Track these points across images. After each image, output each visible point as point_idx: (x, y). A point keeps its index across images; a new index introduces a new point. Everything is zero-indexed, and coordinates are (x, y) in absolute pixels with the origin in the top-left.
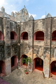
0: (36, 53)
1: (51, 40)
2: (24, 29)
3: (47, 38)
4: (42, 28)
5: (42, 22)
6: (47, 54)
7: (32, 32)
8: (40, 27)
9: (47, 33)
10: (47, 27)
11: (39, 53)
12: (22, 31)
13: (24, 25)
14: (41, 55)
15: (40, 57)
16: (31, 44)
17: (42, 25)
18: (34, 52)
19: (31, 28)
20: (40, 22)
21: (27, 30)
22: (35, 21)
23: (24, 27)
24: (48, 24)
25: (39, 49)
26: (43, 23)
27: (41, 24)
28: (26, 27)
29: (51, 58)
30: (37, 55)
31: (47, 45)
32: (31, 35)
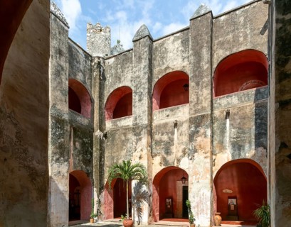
0: (163, 152)
1: (214, 95)
2: (118, 78)
3: (198, 84)
4: (180, 60)
5: (180, 41)
6: (199, 139)
7: (147, 76)
8: (175, 59)
9: (199, 67)
10: (197, 48)
11: (174, 149)
12: (111, 86)
13: (117, 64)
14: (180, 154)
15: (176, 165)
16: (145, 121)
17: (180, 49)
18: (154, 151)
19: (145, 63)
20: (174, 41)
21: (129, 78)
22: (155, 44)
23: (119, 71)
24: (201, 36)
25: (173, 133)
26: (185, 43)
27: (177, 46)
28: (126, 70)
29: (214, 157)
30: (164, 159)
31: (199, 107)
32: (144, 88)
